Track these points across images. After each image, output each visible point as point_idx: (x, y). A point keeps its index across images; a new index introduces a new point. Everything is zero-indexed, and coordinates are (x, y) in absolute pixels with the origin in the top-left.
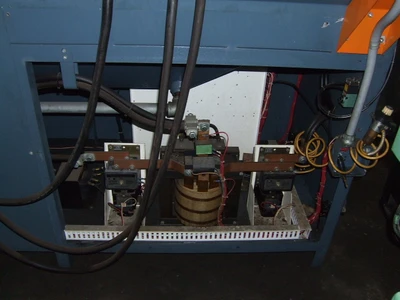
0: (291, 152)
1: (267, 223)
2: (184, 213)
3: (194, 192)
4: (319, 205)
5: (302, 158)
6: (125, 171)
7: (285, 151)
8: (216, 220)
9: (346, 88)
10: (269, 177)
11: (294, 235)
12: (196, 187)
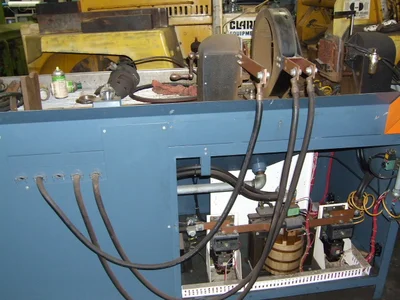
0: (346, 208)
1: (333, 266)
2: (274, 265)
3: (283, 246)
4: (373, 246)
5: (356, 212)
6: (230, 236)
7: (341, 208)
8: (298, 268)
9: (387, 156)
10: (336, 229)
11: (358, 273)
12: (285, 242)
